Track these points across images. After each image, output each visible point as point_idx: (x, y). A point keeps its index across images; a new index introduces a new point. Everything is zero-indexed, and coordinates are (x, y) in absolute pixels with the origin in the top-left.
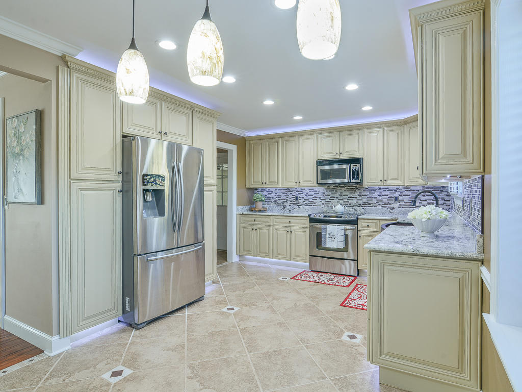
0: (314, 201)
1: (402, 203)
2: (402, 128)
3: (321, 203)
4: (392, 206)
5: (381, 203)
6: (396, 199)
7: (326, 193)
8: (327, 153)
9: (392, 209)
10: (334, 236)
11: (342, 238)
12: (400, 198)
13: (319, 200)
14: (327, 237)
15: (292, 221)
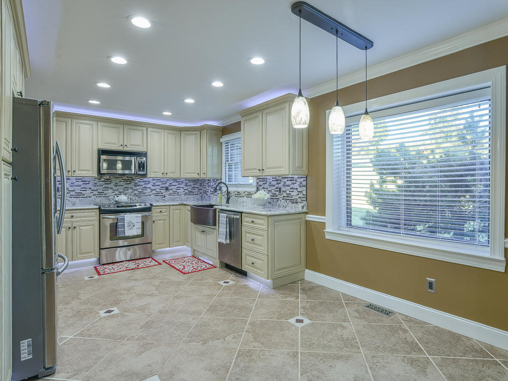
0: (83, 192)
1: (171, 192)
2: (179, 132)
3: (92, 194)
4: (163, 194)
5: (154, 192)
6: (167, 189)
7: (98, 184)
8: (109, 143)
9: (164, 197)
10: (132, 224)
11: (140, 225)
12: (170, 188)
13: (89, 191)
14: (126, 226)
15: (74, 215)
